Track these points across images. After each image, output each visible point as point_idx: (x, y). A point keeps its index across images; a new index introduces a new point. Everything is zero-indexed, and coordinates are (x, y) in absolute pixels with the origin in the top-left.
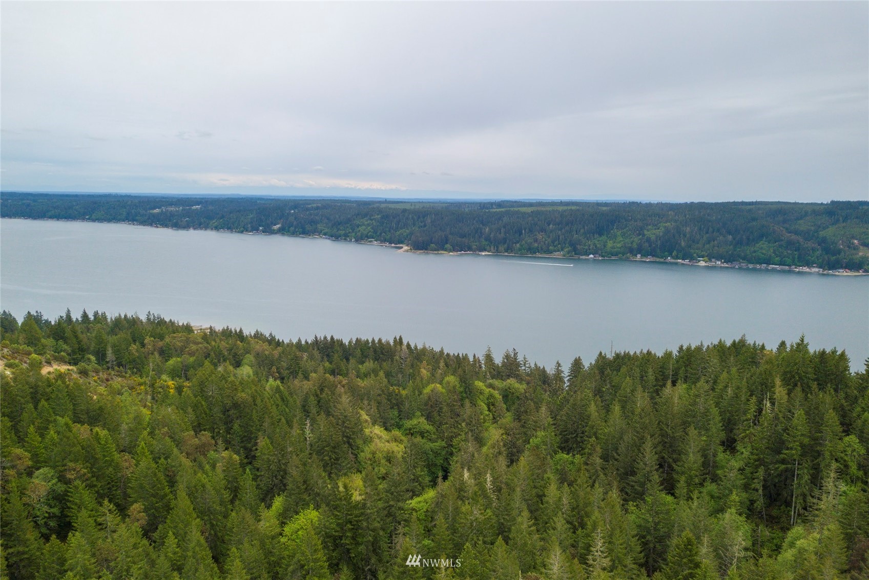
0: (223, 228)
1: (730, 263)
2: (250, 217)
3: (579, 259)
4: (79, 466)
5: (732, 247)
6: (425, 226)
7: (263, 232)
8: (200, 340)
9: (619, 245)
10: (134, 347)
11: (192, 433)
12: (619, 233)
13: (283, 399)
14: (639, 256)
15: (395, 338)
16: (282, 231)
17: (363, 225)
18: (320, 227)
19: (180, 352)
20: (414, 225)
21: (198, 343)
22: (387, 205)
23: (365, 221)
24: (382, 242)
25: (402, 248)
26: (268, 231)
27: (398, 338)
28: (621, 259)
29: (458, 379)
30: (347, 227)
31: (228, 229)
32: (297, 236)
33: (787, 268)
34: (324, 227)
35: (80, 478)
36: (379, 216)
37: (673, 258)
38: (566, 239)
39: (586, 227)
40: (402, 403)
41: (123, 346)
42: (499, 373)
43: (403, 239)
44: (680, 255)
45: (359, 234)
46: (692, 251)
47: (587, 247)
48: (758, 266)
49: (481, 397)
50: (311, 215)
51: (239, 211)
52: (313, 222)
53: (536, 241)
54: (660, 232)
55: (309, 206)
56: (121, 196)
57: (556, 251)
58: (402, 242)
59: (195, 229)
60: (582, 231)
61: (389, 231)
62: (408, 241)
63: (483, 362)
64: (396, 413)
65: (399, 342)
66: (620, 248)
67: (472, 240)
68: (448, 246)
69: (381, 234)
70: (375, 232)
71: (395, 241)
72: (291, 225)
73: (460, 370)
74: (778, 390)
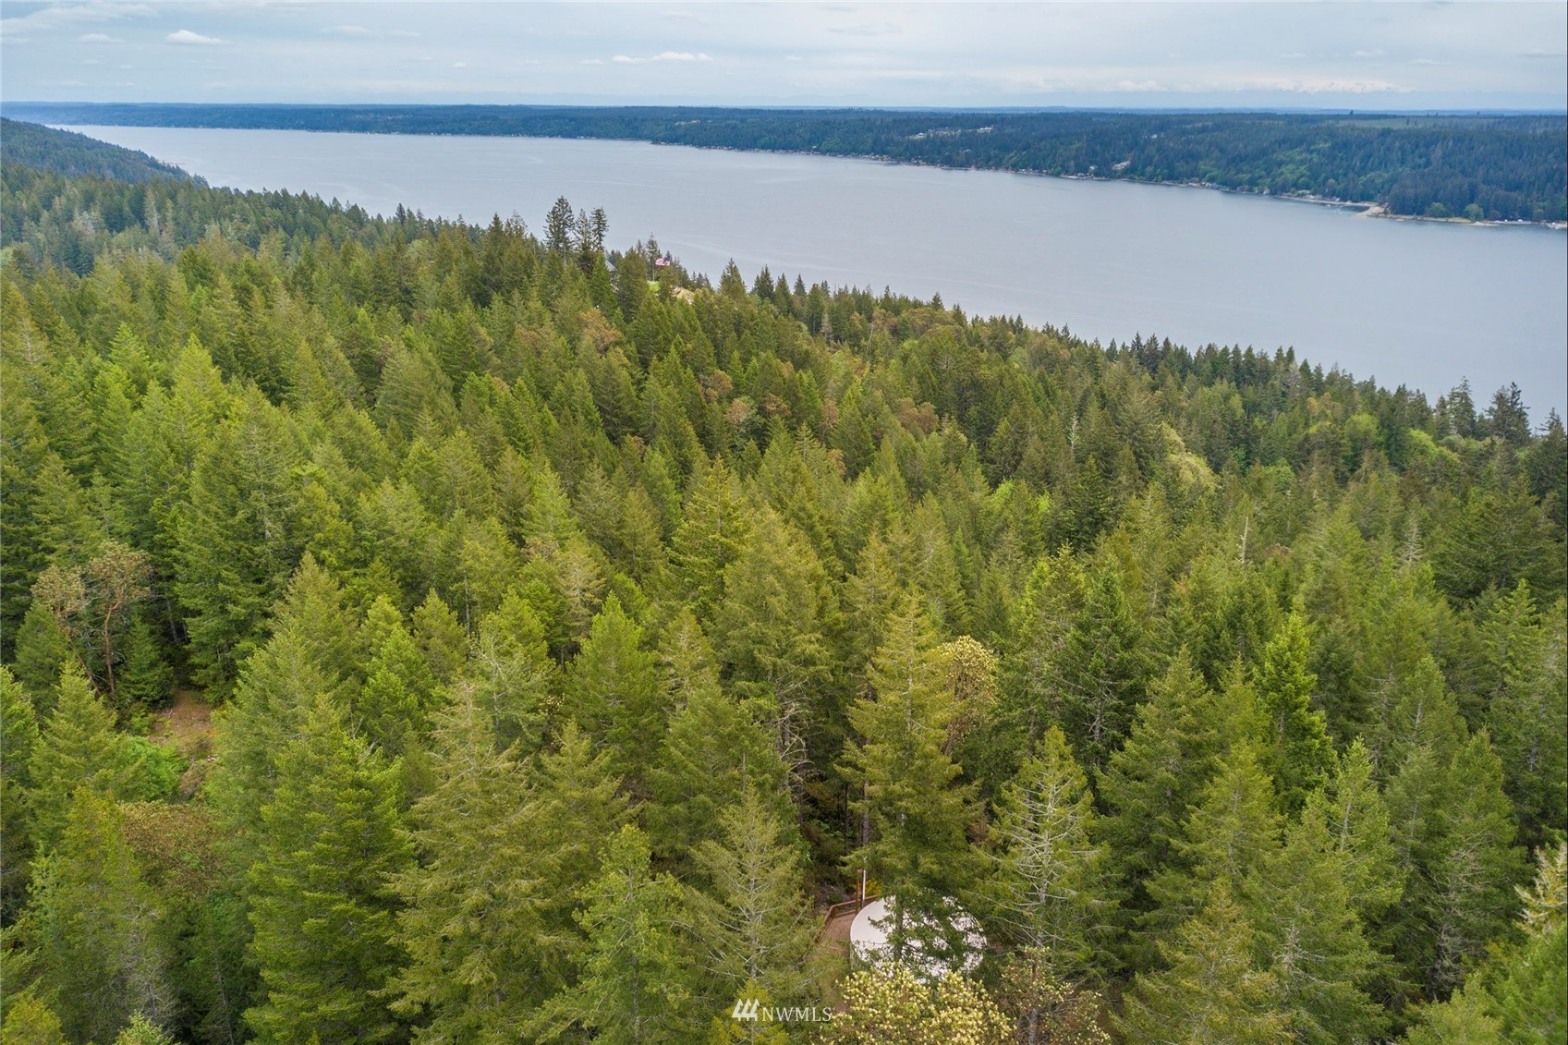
0: (1025, 167)
2: (1074, 147)
4: (779, 400)
6: (1428, 164)
7: (1096, 175)
10: (856, 316)
11: (912, 400)
15: (1280, 350)
16: (1131, 174)
17: (1292, 161)
18: (1203, 166)
20: (1403, 163)
21: (944, 323)
22: (1350, 122)
23: (1297, 155)
24: (1325, 196)
25: (1367, 208)
26: (1105, 174)
29: (1376, 421)
30: (1258, 167)
31: (1034, 169)
32: (1157, 182)
34: (1214, 166)
35: (781, 413)
36: (1328, 145)
40: (1255, 439)
41: (844, 314)
43: (1372, 192)
45: (1279, 180)
49: (1420, 457)
50: (1189, 142)
51: (1057, 136)
52: (1193, 157)
55: (1189, 126)
56: (868, 112)
58: (1369, 198)
59: (978, 168)
61: (1345, 175)
62: (1384, 195)
67: (1535, 195)
68: (1473, 207)
69: (1326, 179)
70: (1314, 176)
71: (1354, 196)
72: (1148, 162)
73: (1384, 408)
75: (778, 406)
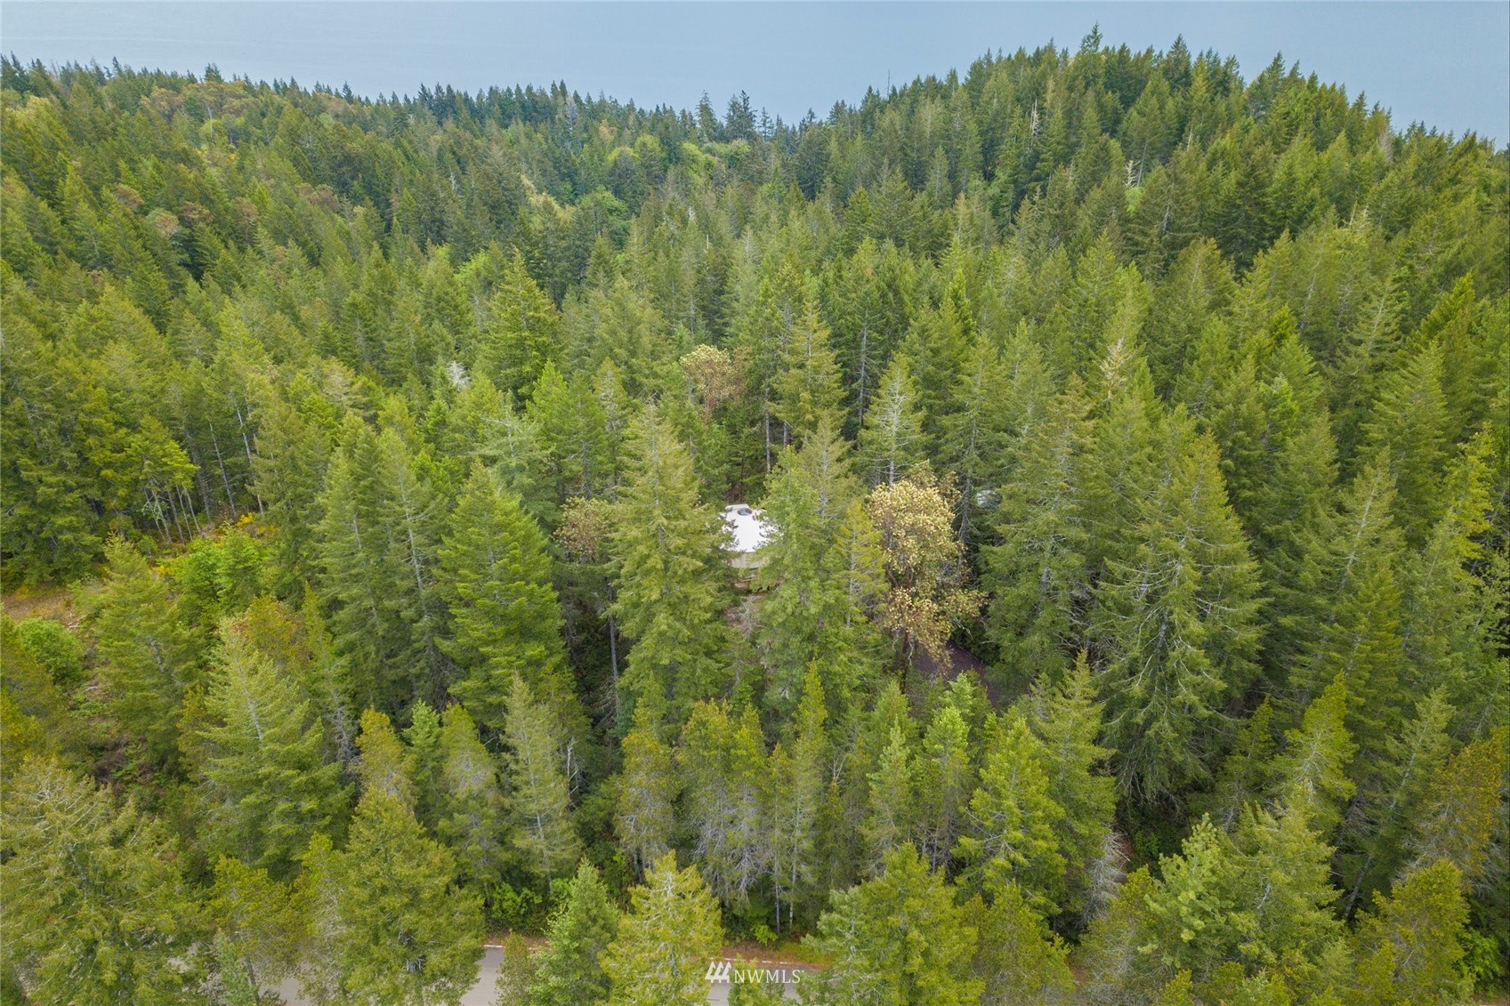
8: (241, 92)
15: (554, 85)
19: (216, 110)
29: (658, 139)
35: (204, 219)
40: (576, 172)
42: (722, 133)
49: (694, 166)
63: (696, 118)
64: (569, 186)
73: (660, 127)
74: (1049, 96)
75: (200, 212)
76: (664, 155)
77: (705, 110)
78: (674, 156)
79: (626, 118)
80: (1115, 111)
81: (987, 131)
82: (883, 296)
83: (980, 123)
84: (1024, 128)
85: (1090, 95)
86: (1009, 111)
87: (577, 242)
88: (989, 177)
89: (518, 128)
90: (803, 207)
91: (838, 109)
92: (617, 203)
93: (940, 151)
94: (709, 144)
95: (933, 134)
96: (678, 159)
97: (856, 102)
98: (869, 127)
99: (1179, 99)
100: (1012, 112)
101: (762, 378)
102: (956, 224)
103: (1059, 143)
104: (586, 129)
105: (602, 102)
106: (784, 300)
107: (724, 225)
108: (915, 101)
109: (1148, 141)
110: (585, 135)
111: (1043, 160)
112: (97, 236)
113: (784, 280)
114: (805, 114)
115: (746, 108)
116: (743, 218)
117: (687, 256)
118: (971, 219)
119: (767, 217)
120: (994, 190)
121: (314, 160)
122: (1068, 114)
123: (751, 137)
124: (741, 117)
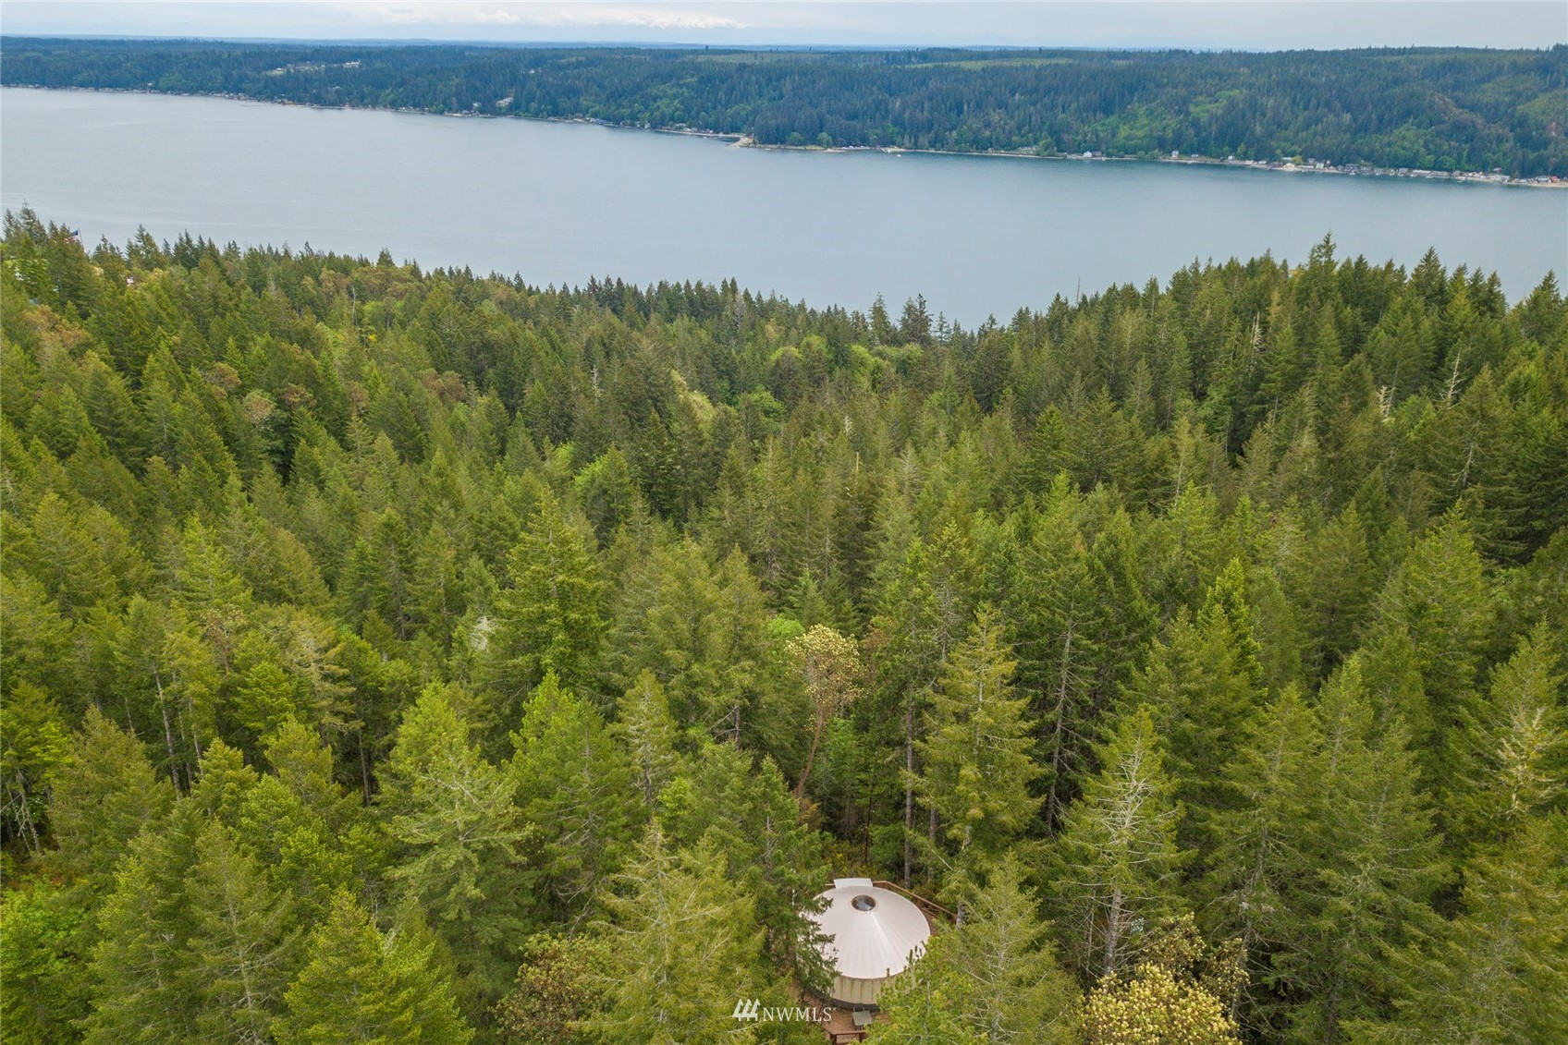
0: (405, 105)
1: (1340, 167)
2: (453, 83)
3: (1065, 159)
4: (302, 389)
5: (1348, 135)
6: (781, 97)
7: (481, 112)
9: (1140, 133)
11: (432, 371)
12: (1142, 111)
13: (553, 347)
14: (1175, 154)
15: (725, 282)
16: (516, 110)
17: (666, 95)
18: (584, 101)
19: (380, 293)
20: (761, 96)
21: (406, 281)
22: (709, 57)
23: (669, 89)
24: (700, 128)
25: (737, 140)
26: (489, 110)
27: (729, 282)
28: (1141, 161)
29: (825, 340)
30: (636, 102)
31: (415, 106)
32: (543, 119)
33: (1445, 174)
34: (593, 102)
35: (306, 403)
36: (695, 79)
37: (1238, 157)
38: (1043, 123)
39: (1081, 99)
40: (735, 370)
42: (895, 337)
43: (739, 124)
44: (1252, 152)
45: (657, 114)
46: (1273, 144)
47: (1080, 137)
48: (1392, 172)
49: (862, 369)
50: (567, 77)
51: (433, 72)
52: (573, 92)
53: (988, 125)
54: (1218, 108)
55: (564, 62)
57: (1022, 146)
58: (737, 130)
59: (353, 107)
60: (1074, 106)
61: (714, 108)
62: (750, 126)
63: (868, 320)
64: (726, 385)
65: (731, 288)
66: (1142, 139)
67: (868, 123)
68: (824, 136)
69: (698, 113)
70: (688, 110)
71: (725, 128)
72: (531, 98)
73: (829, 328)
74: (1274, 310)
75: (302, 396)
76: (831, 356)
77: (879, 312)
78: (841, 358)
79: (795, 318)
80: (1356, 328)
81: (1197, 345)
82: (1101, 581)
83: (1189, 335)
84: (1243, 341)
85: (1328, 310)
86: (1224, 324)
87: (716, 449)
88: (1200, 396)
89: (682, 323)
90: (978, 421)
91: (1022, 317)
92: (776, 405)
93: (1142, 365)
94: (880, 347)
95: (1133, 346)
96: (845, 361)
97: (1041, 308)
98: (1056, 336)
99: (1435, 317)
100: (1230, 324)
101: (903, 685)
102: (1177, 457)
103: (1288, 362)
104: (753, 327)
105: (773, 301)
106: (943, 576)
107: (882, 441)
108: (1110, 310)
109: (1400, 364)
110: (751, 333)
111: (1268, 381)
112: (169, 418)
113: (944, 548)
114: (986, 320)
115: (922, 312)
116: (906, 433)
117: (831, 477)
118: (1196, 453)
119: (934, 432)
120: (1206, 410)
121: (451, 346)
122: (1299, 331)
123: (926, 341)
124: (916, 322)
